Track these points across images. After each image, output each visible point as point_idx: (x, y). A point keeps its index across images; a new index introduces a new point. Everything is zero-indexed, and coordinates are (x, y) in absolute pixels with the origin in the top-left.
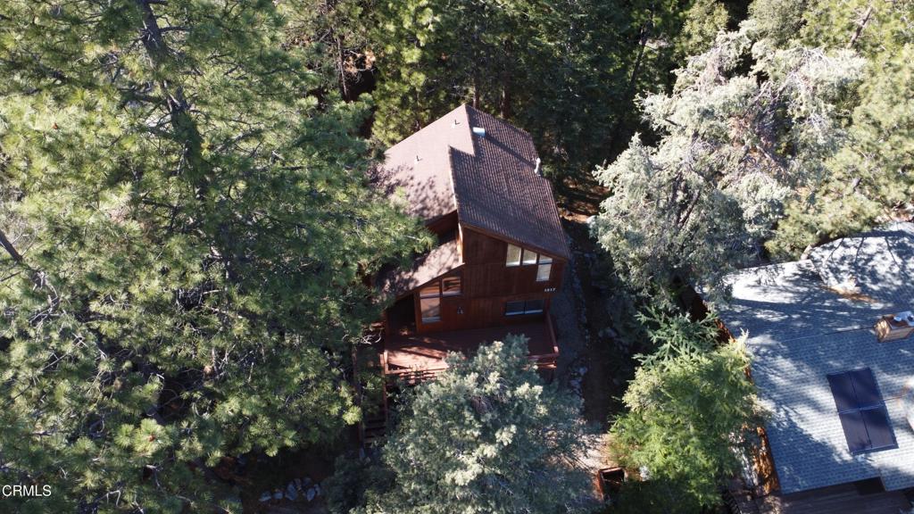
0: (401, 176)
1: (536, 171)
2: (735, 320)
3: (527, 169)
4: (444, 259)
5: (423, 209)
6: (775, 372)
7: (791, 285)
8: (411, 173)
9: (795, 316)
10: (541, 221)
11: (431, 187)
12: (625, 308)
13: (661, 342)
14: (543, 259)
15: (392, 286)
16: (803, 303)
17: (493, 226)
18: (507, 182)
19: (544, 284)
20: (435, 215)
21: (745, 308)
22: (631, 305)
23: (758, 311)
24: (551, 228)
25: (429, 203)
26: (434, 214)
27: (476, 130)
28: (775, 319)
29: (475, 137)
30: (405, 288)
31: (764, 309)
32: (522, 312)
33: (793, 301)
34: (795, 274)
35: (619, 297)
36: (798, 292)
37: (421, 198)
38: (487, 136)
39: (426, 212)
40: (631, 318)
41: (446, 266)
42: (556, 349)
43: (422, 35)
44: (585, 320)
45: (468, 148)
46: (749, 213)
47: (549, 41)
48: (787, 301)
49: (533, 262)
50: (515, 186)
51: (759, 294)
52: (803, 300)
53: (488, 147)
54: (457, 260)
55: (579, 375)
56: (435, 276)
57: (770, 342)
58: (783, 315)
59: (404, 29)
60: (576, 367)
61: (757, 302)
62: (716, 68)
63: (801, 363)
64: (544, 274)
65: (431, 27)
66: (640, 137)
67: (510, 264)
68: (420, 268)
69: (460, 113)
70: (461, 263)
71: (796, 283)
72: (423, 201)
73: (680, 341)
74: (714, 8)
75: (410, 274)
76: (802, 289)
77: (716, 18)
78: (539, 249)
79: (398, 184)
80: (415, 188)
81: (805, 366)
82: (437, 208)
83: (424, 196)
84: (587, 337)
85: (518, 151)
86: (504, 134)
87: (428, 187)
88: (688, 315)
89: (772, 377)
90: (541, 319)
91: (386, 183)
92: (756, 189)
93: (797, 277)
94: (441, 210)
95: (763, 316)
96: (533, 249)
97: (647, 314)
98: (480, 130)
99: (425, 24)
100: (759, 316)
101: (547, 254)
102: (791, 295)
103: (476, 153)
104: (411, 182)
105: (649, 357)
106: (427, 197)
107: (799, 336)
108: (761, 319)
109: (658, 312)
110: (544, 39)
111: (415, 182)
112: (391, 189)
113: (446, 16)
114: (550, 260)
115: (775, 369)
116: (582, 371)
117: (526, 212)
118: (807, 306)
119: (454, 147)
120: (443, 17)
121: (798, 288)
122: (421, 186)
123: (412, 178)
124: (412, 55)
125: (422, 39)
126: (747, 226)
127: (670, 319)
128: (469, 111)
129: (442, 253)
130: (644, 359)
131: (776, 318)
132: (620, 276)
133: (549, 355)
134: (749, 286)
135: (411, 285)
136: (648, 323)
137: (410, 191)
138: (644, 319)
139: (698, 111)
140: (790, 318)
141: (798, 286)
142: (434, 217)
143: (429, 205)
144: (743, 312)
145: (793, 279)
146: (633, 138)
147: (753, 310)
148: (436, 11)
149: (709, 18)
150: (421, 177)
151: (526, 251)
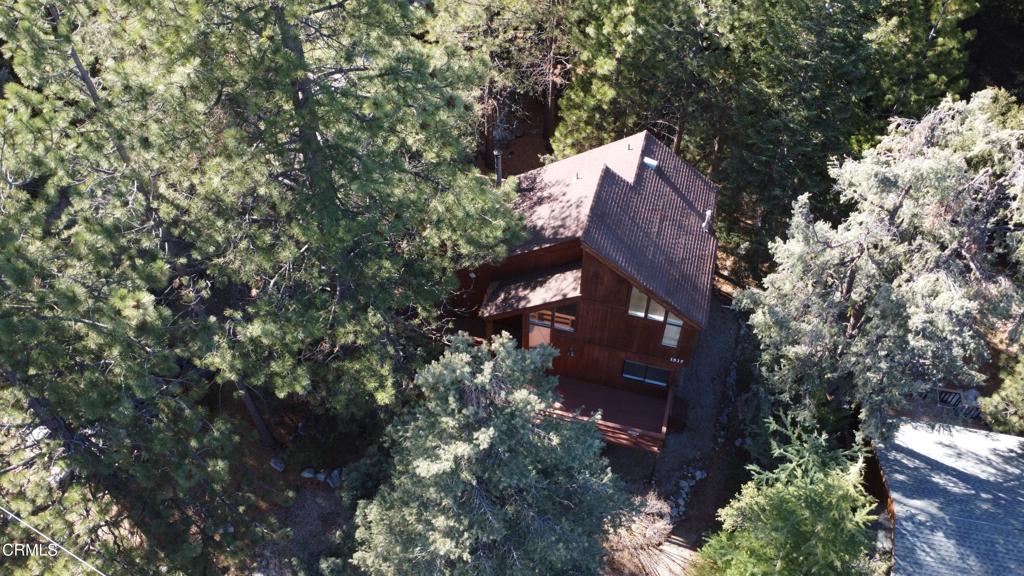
0: (555, 191)
1: (704, 225)
2: (901, 473)
3: (693, 219)
4: (563, 285)
5: (560, 226)
6: (928, 550)
7: (1000, 460)
8: (565, 189)
9: (984, 495)
10: (684, 276)
11: (578, 206)
12: (758, 409)
14: (672, 319)
15: (504, 300)
16: (1005, 485)
17: (620, 260)
18: (661, 221)
19: (668, 351)
20: (570, 235)
21: (922, 465)
22: (766, 407)
23: (938, 474)
24: (695, 287)
25: (568, 222)
26: (568, 233)
27: (647, 160)
28: (956, 490)
29: (642, 167)
30: (515, 305)
31: (948, 474)
32: (641, 379)
33: (992, 479)
34: (1012, 451)
35: (756, 394)
36: (1005, 472)
37: (563, 216)
38: (659, 170)
39: (561, 230)
41: (564, 292)
42: (664, 429)
43: (620, 45)
45: (628, 174)
46: (917, 320)
48: (983, 476)
49: (661, 318)
50: (669, 231)
51: (950, 456)
52: (1006, 481)
53: (653, 182)
54: (575, 289)
55: (693, 477)
56: (547, 301)
57: (934, 510)
58: (968, 489)
59: (603, 35)
60: (694, 468)
61: (942, 464)
63: (968, 552)
64: (671, 337)
65: (629, 38)
67: (632, 312)
68: (538, 289)
69: (638, 140)
70: (577, 293)
71: (1007, 460)
72: (564, 219)
73: (810, 466)
75: (526, 292)
76: (1010, 469)
78: (667, 303)
79: (549, 198)
80: (563, 204)
81: (972, 558)
82: (573, 228)
83: (567, 213)
85: (691, 197)
86: (682, 175)
87: (574, 206)
88: (825, 436)
89: (922, 555)
90: (660, 394)
91: (539, 194)
92: (934, 294)
93: (1013, 455)
94: (576, 232)
95: (941, 482)
96: (662, 302)
98: (650, 161)
99: (623, 32)
100: (937, 479)
101: (678, 314)
102: (993, 471)
103: (636, 182)
104: (561, 199)
106: (570, 216)
107: (978, 519)
108: (937, 484)
111: (565, 199)
112: (540, 201)
114: (680, 323)
115: (929, 547)
116: (699, 475)
117: (670, 261)
118: (1006, 491)
119: (610, 167)
120: (647, 31)
121: (1007, 467)
122: (569, 204)
123: (564, 195)
124: (605, 66)
125: (619, 49)
127: (804, 437)
128: (647, 138)
129: (565, 279)
131: (957, 488)
132: (764, 369)
133: (653, 434)
134: (941, 443)
135: (522, 304)
137: (557, 206)
138: (774, 426)
140: (977, 496)
141: (1008, 464)
142: (567, 237)
143: (567, 224)
144: (916, 469)
145: (1006, 454)
146: (800, 198)
147: (931, 470)
148: (640, 21)
150: (573, 195)
151: (652, 301)
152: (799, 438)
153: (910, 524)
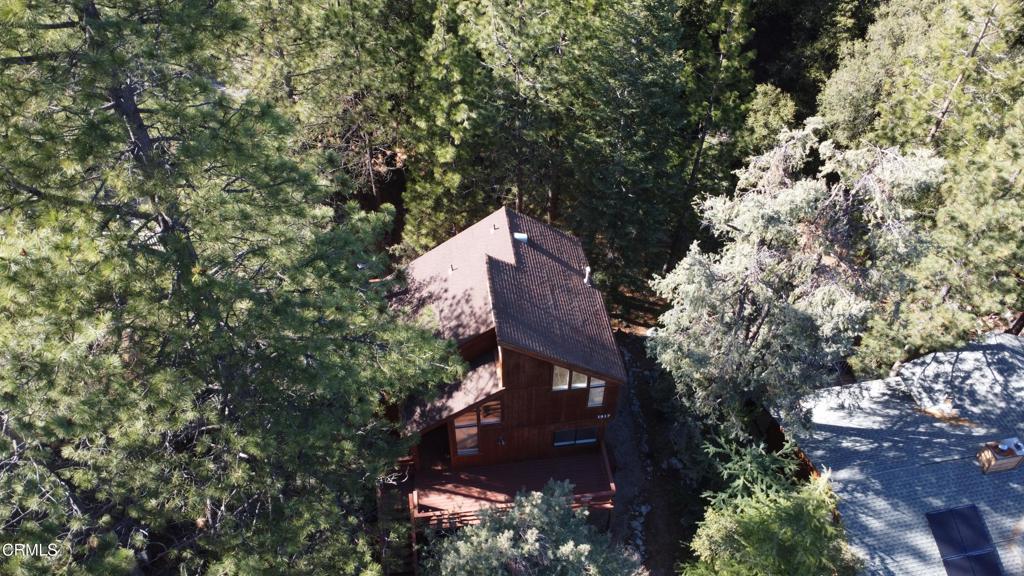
0: (434, 288)
1: (586, 280)
2: (817, 449)
3: (575, 278)
4: (482, 384)
5: (458, 326)
6: (866, 511)
7: (880, 407)
8: (445, 285)
9: (886, 445)
10: (591, 339)
11: (467, 301)
12: (691, 438)
13: (733, 477)
14: (596, 382)
15: (423, 414)
16: (895, 428)
17: (537, 346)
18: (553, 293)
19: (596, 410)
20: (472, 333)
21: (828, 434)
22: (697, 433)
23: (843, 439)
24: (603, 346)
25: (465, 319)
26: (470, 332)
27: (518, 236)
28: (864, 448)
29: (516, 243)
30: (437, 417)
31: (851, 435)
32: (572, 442)
33: (883, 427)
34: (884, 394)
35: (684, 424)
36: (888, 416)
37: (456, 314)
38: (530, 242)
39: (461, 330)
40: (697, 449)
41: (484, 392)
42: (613, 485)
43: (457, 132)
44: (646, 448)
45: (508, 257)
46: (826, 330)
47: (598, 137)
48: (876, 426)
49: (584, 385)
50: (562, 298)
51: (844, 418)
52: (894, 425)
53: (531, 255)
54: (496, 385)
55: (641, 514)
56: (472, 402)
57: (859, 477)
58: (871, 443)
59: (437, 126)
60: (637, 505)
61: (842, 427)
62: (781, 169)
63: (896, 500)
64: (597, 398)
65: (466, 124)
66: (699, 245)
67: (556, 388)
68: (455, 394)
69: (500, 217)
70: (501, 387)
71: (886, 404)
72: (458, 317)
73: (755, 475)
74: (778, 99)
75: (444, 401)
76: (893, 412)
77: (781, 110)
78: (588, 370)
79: (430, 297)
80: (449, 302)
81: (901, 503)
82: (474, 325)
83: (459, 311)
84: (648, 469)
85: (565, 258)
86: (550, 240)
87: (463, 301)
88: (762, 446)
89: (863, 518)
90: (594, 449)
91: (417, 295)
92: (832, 303)
93: (886, 397)
94: (478, 328)
95: (850, 444)
96: (582, 371)
97: (717, 445)
98: (521, 236)
99: (459, 120)
100: (846, 444)
101: (599, 376)
102: (880, 419)
103: (517, 262)
104: (445, 295)
105: (720, 494)
106: (463, 313)
107: (892, 468)
108: (847, 449)
109: (728, 441)
110: (593, 137)
111: (449, 295)
112: (422, 302)
113: (483, 111)
114: (602, 382)
115: (866, 508)
116: (644, 509)
117: (575, 329)
118: (899, 432)
119: (491, 255)
120: (480, 114)
121: (888, 410)
122: (456, 300)
123: (446, 291)
124: (446, 154)
125: (457, 137)
126: (824, 345)
127: (743, 450)
128: (509, 214)
129: (480, 377)
130: (714, 497)
131: (864, 446)
132: (684, 400)
133: (604, 493)
134: (832, 409)
135: (445, 414)
136: (716, 455)
137: (445, 305)
138: (712, 450)
139: (763, 217)
140: (881, 446)
141: (888, 408)
142: (470, 336)
143: (465, 323)
144: (826, 440)
145: (882, 400)
146: (691, 247)
147: (837, 437)
148: (472, 106)
149: (774, 109)
150: (456, 289)
151: (574, 373)
152: (738, 453)
153: (846, 493)
